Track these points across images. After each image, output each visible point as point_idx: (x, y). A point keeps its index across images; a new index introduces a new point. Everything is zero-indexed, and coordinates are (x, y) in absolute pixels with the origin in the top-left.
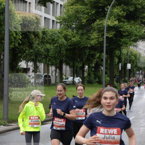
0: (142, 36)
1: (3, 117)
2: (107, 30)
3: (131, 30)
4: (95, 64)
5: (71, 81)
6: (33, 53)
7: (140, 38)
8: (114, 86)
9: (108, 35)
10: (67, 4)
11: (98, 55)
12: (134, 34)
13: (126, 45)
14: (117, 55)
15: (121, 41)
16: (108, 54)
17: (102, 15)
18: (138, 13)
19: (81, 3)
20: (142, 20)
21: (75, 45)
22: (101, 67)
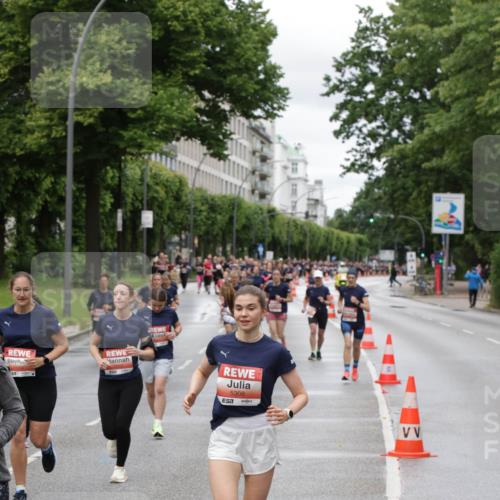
0: (189, 122)
4: (38, 211)
7: (180, 128)
9: (80, 119)
11: (47, 183)
12: (162, 114)
13: (136, 151)
14: (109, 181)
15: (121, 138)
16: (82, 178)
18: (173, 48)
20: (188, 72)
22: (58, 221)
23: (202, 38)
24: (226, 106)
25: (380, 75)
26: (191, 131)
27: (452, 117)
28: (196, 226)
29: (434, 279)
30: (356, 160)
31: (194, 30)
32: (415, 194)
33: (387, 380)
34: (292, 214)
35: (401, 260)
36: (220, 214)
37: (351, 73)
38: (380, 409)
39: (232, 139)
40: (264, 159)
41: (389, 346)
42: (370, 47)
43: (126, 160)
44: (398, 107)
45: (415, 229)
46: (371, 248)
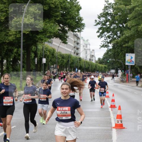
0: (56, 33)
3: (46, 28)
4: (12, 58)
7: (54, 35)
9: (25, 32)
11: (15, 50)
12: (48, 31)
13: (41, 41)
14: (33, 50)
15: (37, 37)
16: (25, 49)
18: (52, 12)
20: (56, 19)
22: (18, 61)
23: (60, 9)
24: (67, 29)
25: (111, 20)
26: (57, 36)
27: (131, 32)
28: (58, 63)
29: (126, 78)
30: (104, 44)
32: (121, 54)
33: (113, 107)
34: (86, 59)
35: (117, 72)
36: (65, 59)
37: (103, 19)
38: (111, 115)
39: (68, 38)
40: (78, 44)
41: (113, 97)
42: (108, 12)
44: (116, 29)
45: (121, 64)
46: (108, 69)
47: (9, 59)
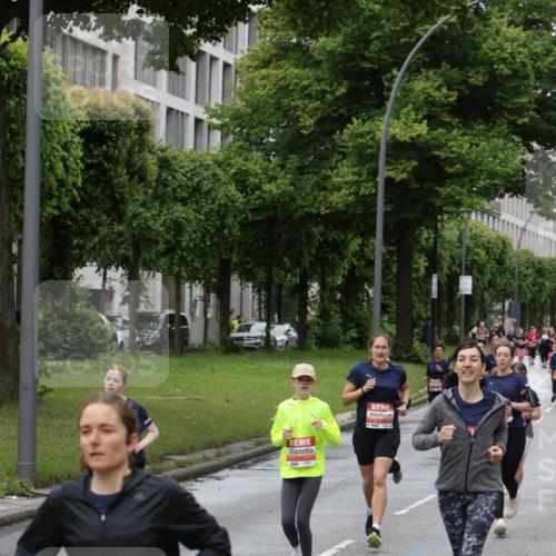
0: (514, 176)
1: (18, 465)
2: (387, 156)
3: (474, 156)
4: (343, 277)
5: (261, 337)
6: (126, 235)
7: (505, 182)
8: (412, 356)
9: (392, 174)
10: (248, 63)
11: (354, 245)
12: (484, 168)
13: (454, 209)
14: (424, 243)
15: (437, 194)
16: (393, 240)
17: (371, 102)
18: (498, 93)
19: (296, 60)
20: (515, 120)
21: (275, 208)
22: (366, 287)
23: (532, 83)
26: (517, 187)
28: (521, 293)
31: (522, 73)
36: (548, 279)
43: (442, 220)
47: (330, 279)
